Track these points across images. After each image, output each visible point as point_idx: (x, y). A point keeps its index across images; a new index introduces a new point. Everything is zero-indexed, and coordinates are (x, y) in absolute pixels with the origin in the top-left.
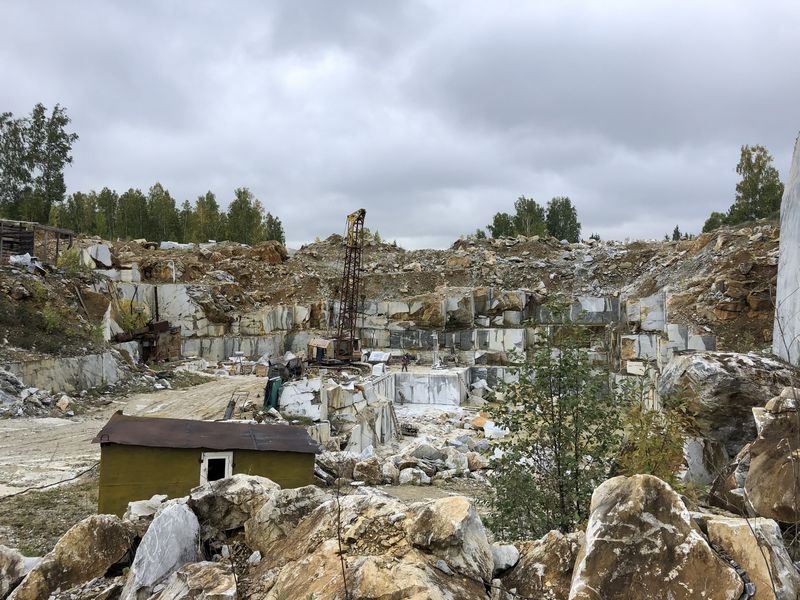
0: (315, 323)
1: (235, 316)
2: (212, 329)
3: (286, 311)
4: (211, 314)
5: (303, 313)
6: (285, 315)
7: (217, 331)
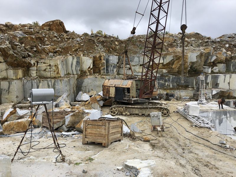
0: (97, 70)
1: (33, 62)
2: (11, 73)
3: (75, 60)
4: (9, 60)
5: (88, 62)
6: (75, 63)
7: (16, 74)
